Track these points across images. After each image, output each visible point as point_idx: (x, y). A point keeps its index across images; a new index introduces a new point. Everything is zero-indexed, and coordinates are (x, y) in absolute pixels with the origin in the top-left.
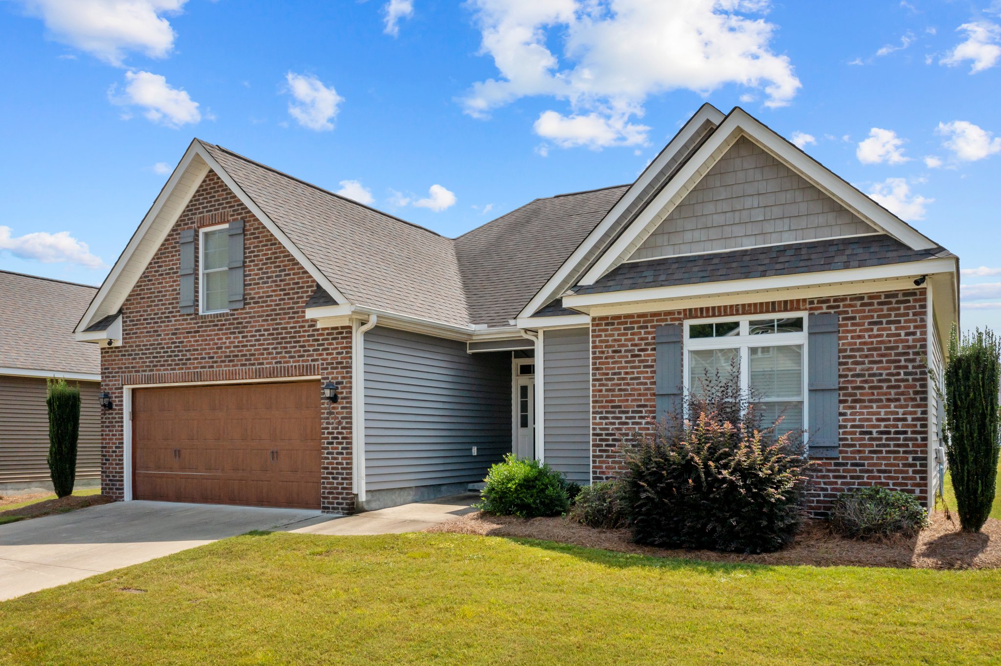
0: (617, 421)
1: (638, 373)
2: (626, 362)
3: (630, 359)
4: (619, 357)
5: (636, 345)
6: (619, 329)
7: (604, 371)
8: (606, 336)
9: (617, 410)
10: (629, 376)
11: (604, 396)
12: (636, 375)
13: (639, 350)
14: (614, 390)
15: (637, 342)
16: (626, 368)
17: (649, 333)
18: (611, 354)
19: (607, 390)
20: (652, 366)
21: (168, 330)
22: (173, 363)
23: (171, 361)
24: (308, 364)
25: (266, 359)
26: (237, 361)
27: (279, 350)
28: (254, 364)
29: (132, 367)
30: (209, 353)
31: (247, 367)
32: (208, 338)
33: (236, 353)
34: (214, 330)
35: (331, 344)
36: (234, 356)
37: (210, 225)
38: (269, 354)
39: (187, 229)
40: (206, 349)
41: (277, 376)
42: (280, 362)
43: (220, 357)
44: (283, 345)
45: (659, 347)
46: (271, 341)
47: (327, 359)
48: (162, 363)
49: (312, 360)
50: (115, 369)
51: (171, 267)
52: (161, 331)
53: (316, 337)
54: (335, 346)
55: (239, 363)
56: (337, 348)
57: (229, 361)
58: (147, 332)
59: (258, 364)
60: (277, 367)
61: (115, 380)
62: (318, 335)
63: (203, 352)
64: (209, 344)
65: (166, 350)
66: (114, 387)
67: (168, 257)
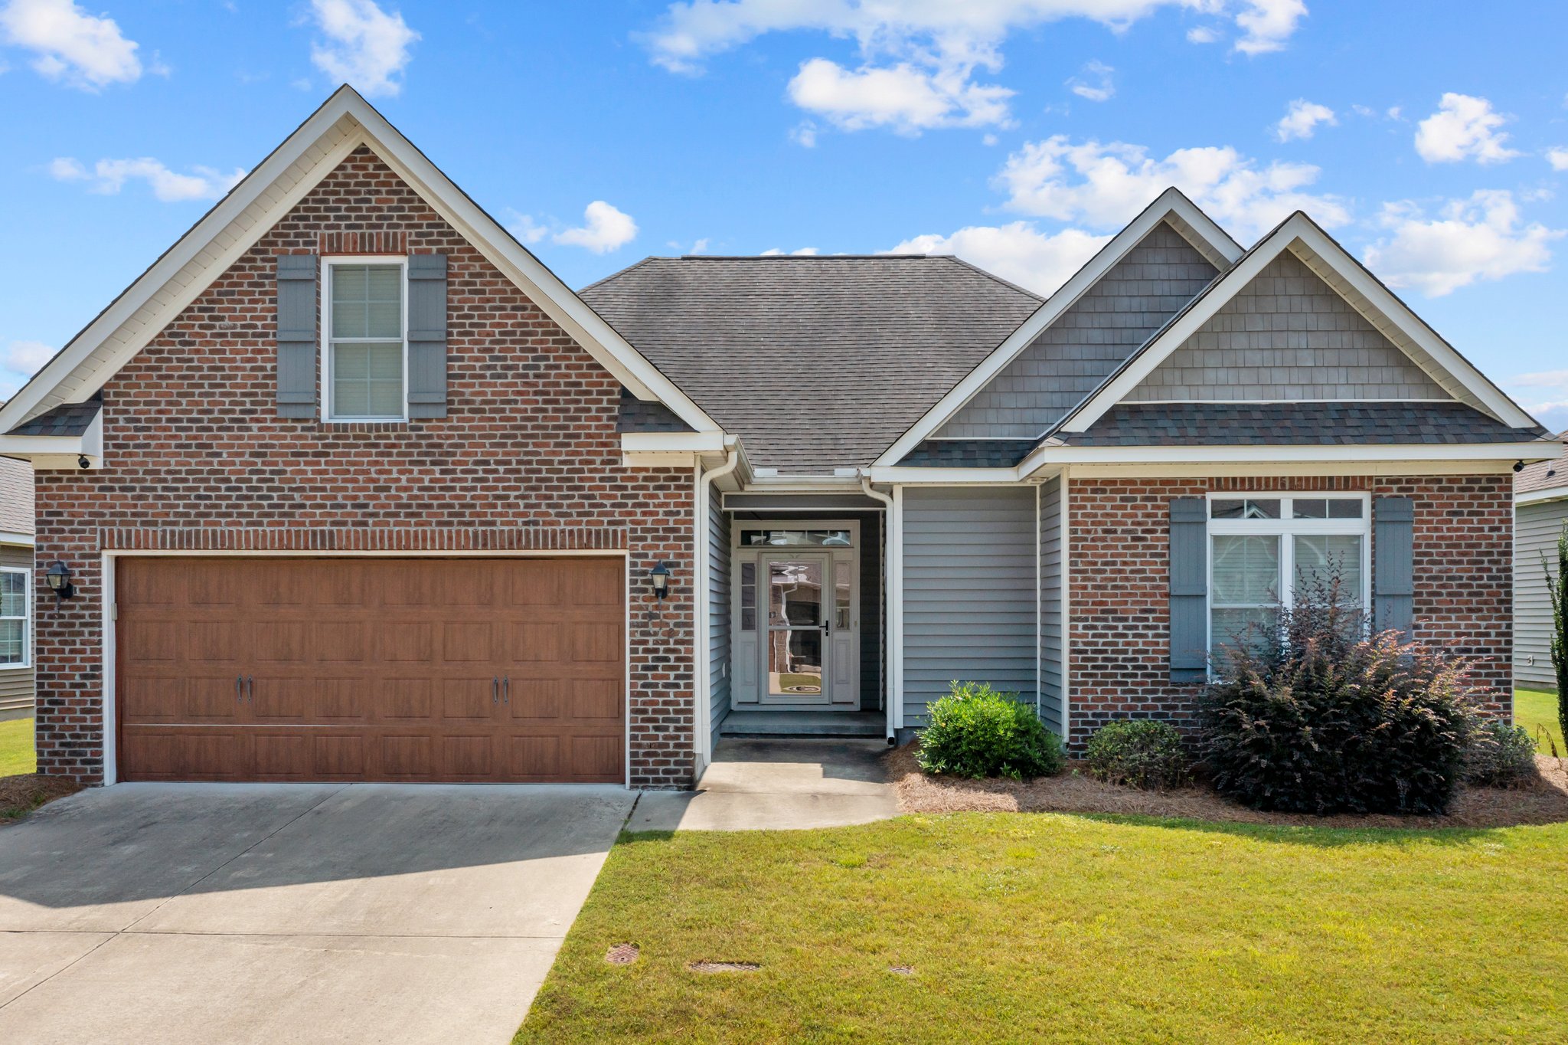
0: (1110, 632)
1: (1142, 563)
2: (1124, 547)
3: (1129, 543)
4: (1113, 540)
5: (1139, 524)
6: (1114, 499)
7: (1090, 559)
8: (1093, 507)
9: (1110, 616)
10: (1128, 568)
11: (1089, 595)
12: (1138, 567)
13: (1144, 531)
14: (1105, 587)
15: (1140, 519)
16: (1125, 555)
17: (1158, 507)
18: (1100, 534)
19: (1094, 587)
20: (1163, 555)
21: (239, 446)
22: (256, 512)
23: (250, 506)
24: (601, 528)
25: (501, 515)
26: (429, 515)
27: (533, 501)
28: (471, 524)
29: (134, 515)
30: (355, 498)
31: (454, 529)
32: (352, 469)
33: (427, 501)
34: (369, 455)
35: (652, 497)
36: (419, 506)
37: (354, 253)
38: (509, 506)
39: (295, 253)
40: (346, 489)
41: (528, 547)
42: (536, 523)
43: (383, 506)
44: (543, 492)
45: (1174, 529)
46: (513, 484)
47: (645, 522)
48: (224, 510)
49: (610, 523)
50: (82, 515)
51: (248, 322)
52: (220, 446)
53: (619, 483)
54: (663, 500)
55: (434, 520)
56: (667, 505)
57: (407, 515)
58: (178, 446)
59: (482, 523)
60: (528, 532)
61: (80, 539)
62: (623, 479)
63: (340, 495)
64: (356, 481)
65: (234, 484)
66: (77, 553)
67: (241, 302)
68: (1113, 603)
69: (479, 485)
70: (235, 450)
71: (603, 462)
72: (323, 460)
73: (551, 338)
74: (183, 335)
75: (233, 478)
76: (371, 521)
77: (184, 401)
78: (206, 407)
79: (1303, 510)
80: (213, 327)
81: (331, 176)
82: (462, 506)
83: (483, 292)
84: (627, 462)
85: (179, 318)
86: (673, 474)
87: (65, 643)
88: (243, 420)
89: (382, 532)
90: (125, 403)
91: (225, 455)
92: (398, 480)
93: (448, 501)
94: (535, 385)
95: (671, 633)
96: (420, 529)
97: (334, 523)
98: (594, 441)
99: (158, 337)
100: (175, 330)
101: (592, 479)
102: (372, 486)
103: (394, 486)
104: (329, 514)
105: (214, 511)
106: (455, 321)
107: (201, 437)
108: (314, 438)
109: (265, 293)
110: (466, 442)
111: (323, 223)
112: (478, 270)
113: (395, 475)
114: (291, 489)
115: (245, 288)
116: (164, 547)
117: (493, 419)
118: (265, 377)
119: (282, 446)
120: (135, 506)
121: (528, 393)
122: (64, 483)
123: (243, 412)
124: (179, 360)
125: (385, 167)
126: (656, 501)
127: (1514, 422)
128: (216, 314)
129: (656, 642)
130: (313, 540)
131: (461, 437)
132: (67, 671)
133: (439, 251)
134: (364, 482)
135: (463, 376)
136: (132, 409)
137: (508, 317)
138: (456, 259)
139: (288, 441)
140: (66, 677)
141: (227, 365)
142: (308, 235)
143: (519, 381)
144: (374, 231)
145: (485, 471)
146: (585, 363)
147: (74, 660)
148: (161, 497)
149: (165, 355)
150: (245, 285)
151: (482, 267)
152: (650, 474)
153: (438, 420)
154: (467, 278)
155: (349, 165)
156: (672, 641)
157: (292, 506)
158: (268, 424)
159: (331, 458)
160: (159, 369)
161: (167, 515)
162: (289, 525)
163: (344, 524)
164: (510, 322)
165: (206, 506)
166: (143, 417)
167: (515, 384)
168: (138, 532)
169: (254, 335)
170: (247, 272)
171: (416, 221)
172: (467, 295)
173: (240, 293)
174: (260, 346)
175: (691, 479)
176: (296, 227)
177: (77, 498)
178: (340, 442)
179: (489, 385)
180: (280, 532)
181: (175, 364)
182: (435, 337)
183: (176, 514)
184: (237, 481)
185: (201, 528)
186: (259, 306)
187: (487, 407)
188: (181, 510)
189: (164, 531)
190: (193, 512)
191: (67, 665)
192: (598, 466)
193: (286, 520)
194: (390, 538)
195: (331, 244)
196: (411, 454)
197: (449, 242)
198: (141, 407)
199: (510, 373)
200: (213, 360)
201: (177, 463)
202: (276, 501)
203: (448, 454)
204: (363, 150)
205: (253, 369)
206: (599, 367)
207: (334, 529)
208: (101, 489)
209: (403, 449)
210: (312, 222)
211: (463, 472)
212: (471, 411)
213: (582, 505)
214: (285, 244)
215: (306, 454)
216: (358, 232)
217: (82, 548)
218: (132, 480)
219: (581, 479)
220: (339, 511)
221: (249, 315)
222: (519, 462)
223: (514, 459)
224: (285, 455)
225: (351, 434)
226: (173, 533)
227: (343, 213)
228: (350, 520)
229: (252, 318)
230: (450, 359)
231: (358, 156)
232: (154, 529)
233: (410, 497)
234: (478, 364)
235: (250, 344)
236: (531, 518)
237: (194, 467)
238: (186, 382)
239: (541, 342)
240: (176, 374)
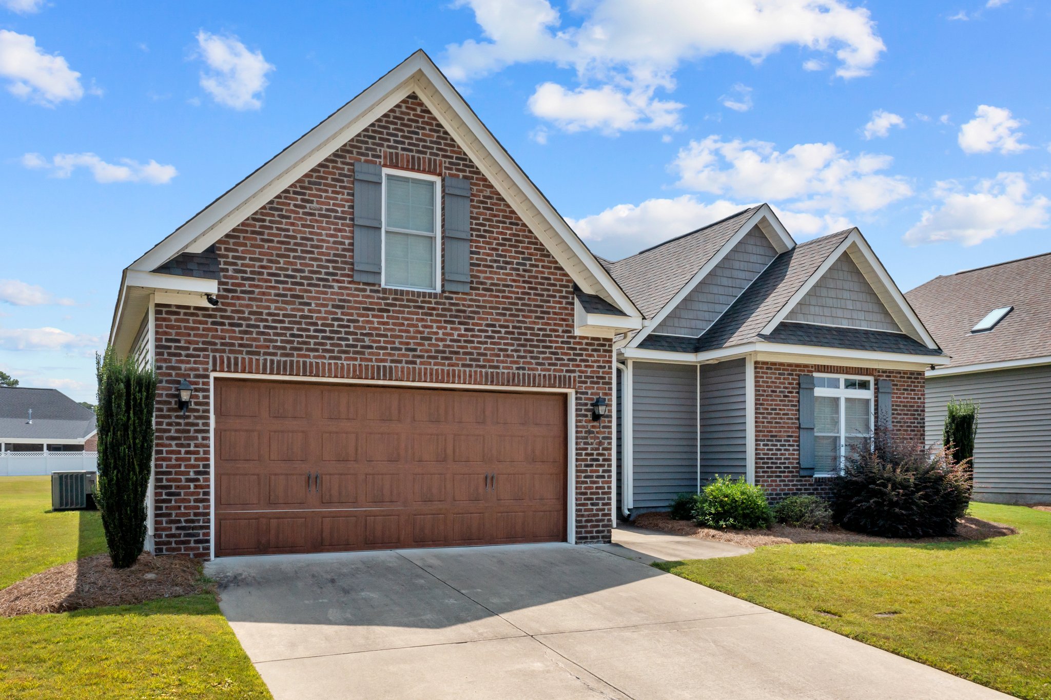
0: (774, 448)
1: (788, 410)
2: (780, 401)
3: (782, 398)
4: (775, 396)
5: (786, 388)
6: (775, 374)
7: (764, 406)
8: (766, 378)
9: (774, 439)
11: (766, 427)
13: (788, 392)
14: (772, 423)
15: (786, 385)
16: (780, 405)
17: (794, 379)
18: (770, 393)
19: (767, 422)
20: (796, 406)
21: (324, 299)
22: (336, 349)
23: (332, 345)
24: (562, 374)
25: (503, 362)
26: (457, 359)
27: (522, 354)
28: (484, 367)
29: (241, 345)
30: (408, 344)
31: (473, 370)
32: (406, 323)
33: (455, 349)
34: (417, 314)
35: (591, 356)
36: (451, 352)
37: (407, 169)
38: (508, 356)
39: (366, 161)
40: (401, 337)
41: (518, 385)
42: (524, 369)
43: (427, 351)
44: (528, 348)
45: (801, 391)
46: (509, 341)
47: (586, 372)
48: (312, 346)
49: (567, 371)
50: (197, 343)
51: (331, 207)
52: (309, 298)
53: (572, 345)
54: (596, 358)
55: (460, 363)
56: (599, 361)
57: (443, 358)
58: (277, 295)
59: (491, 367)
60: (519, 374)
61: (195, 362)
62: (575, 343)
63: (397, 341)
64: (408, 332)
65: (320, 327)
66: (192, 373)
67: (326, 191)
68: (776, 432)
69: (489, 341)
70: (321, 302)
71: (564, 331)
72: (385, 314)
73: (533, 246)
74: (281, 210)
75: (320, 322)
76: (418, 361)
77: (282, 260)
78: (299, 267)
79: (850, 385)
80: (305, 207)
81: (392, 111)
82: (479, 354)
83: (492, 209)
84: (577, 332)
85: (278, 197)
86: (601, 342)
87: (182, 445)
88: (327, 280)
89: (426, 369)
90: (234, 257)
91: (313, 305)
92: (437, 333)
93: (469, 350)
94: (524, 276)
95: (600, 444)
96: (451, 368)
97: (392, 361)
98: (558, 317)
99: (261, 209)
100: (275, 205)
101: (557, 342)
102: (419, 336)
103: (434, 337)
104: (390, 354)
105: (305, 346)
106: (474, 226)
107: (295, 290)
108: (379, 298)
109: (344, 188)
110: (481, 311)
111: (386, 144)
112: (488, 194)
113: (435, 330)
114: (362, 334)
115: (329, 181)
116: (264, 372)
117: (498, 297)
118: (344, 250)
119: (356, 302)
120: (242, 339)
121: (519, 281)
122: (182, 316)
123: (327, 274)
124: (278, 229)
125: (429, 112)
126: (593, 359)
127: (931, 346)
128: (307, 197)
129: (592, 449)
130: (378, 373)
131: (478, 307)
132: (183, 469)
133: (465, 177)
134: (414, 333)
135: (479, 265)
136: (239, 262)
137: (507, 228)
138: (475, 184)
139: (360, 299)
140: (182, 473)
141: (315, 237)
142: (375, 150)
143: (514, 272)
144: (421, 156)
145: (493, 332)
146: (553, 265)
147: (189, 459)
148: (263, 333)
149: (267, 224)
150: (329, 179)
151: (491, 192)
152: (589, 341)
153: (463, 293)
154: (482, 199)
155: (404, 105)
156: (601, 448)
157: (362, 347)
158: (346, 285)
159: (391, 314)
160: (262, 233)
161: (268, 347)
162: (361, 361)
163: (400, 362)
164: (509, 232)
165: (298, 343)
166: (248, 270)
167: (511, 275)
168: (243, 359)
169: (336, 218)
170: (331, 170)
171: (449, 154)
172: (481, 210)
173: (325, 185)
174: (340, 227)
175: (611, 346)
176: (367, 143)
177: (193, 329)
178: (397, 303)
179: (496, 273)
180: (354, 365)
181: (275, 231)
182: (464, 236)
183: (275, 347)
184: (323, 325)
185: (295, 359)
186: (340, 196)
187: (494, 288)
188: (279, 344)
189: (265, 360)
190: (288, 346)
191: (183, 464)
192: (560, 333)
193: (358, 356)
194: (431, 374)
195: (391, 159)
196: (445, 316)
197: (470, 172)
198: (247, 261)
199: (509, 266)
200: (305, 232)
201: (276, 308)
202: (351, 342)
203: (470, 318)
204: (413, 96)
205: (335, 243)
206: (561, 269)
207: (393, 365)
208: (213, 323)
209: (440, 312)
210: (377, 141)
211: (479, 331)
212: (484, 289)
213: (551, 359)
214: (358, 153)
215: (373, 310)
216: (411, 154)
217: (197, 369)
218: (240, 318)
219: (551, 342)
220: (397, 352)
221: (332, 202)
222: (514, 327)
223: (511, 325)
224: (358, 308)
225: (405, 297)
226: (272, 362)
227: (399, 139)
228: (404, 359)
229: (334, 205)
230: (472, 252)
231: (410, 100)
232: (257, 357)
233: (445, 346)
234: (489, 258)
235: (334, 224)
236: (521, 365)
237: (289, 312)
238: (283, 246)
239: (527, 248)
240: (276, 239)
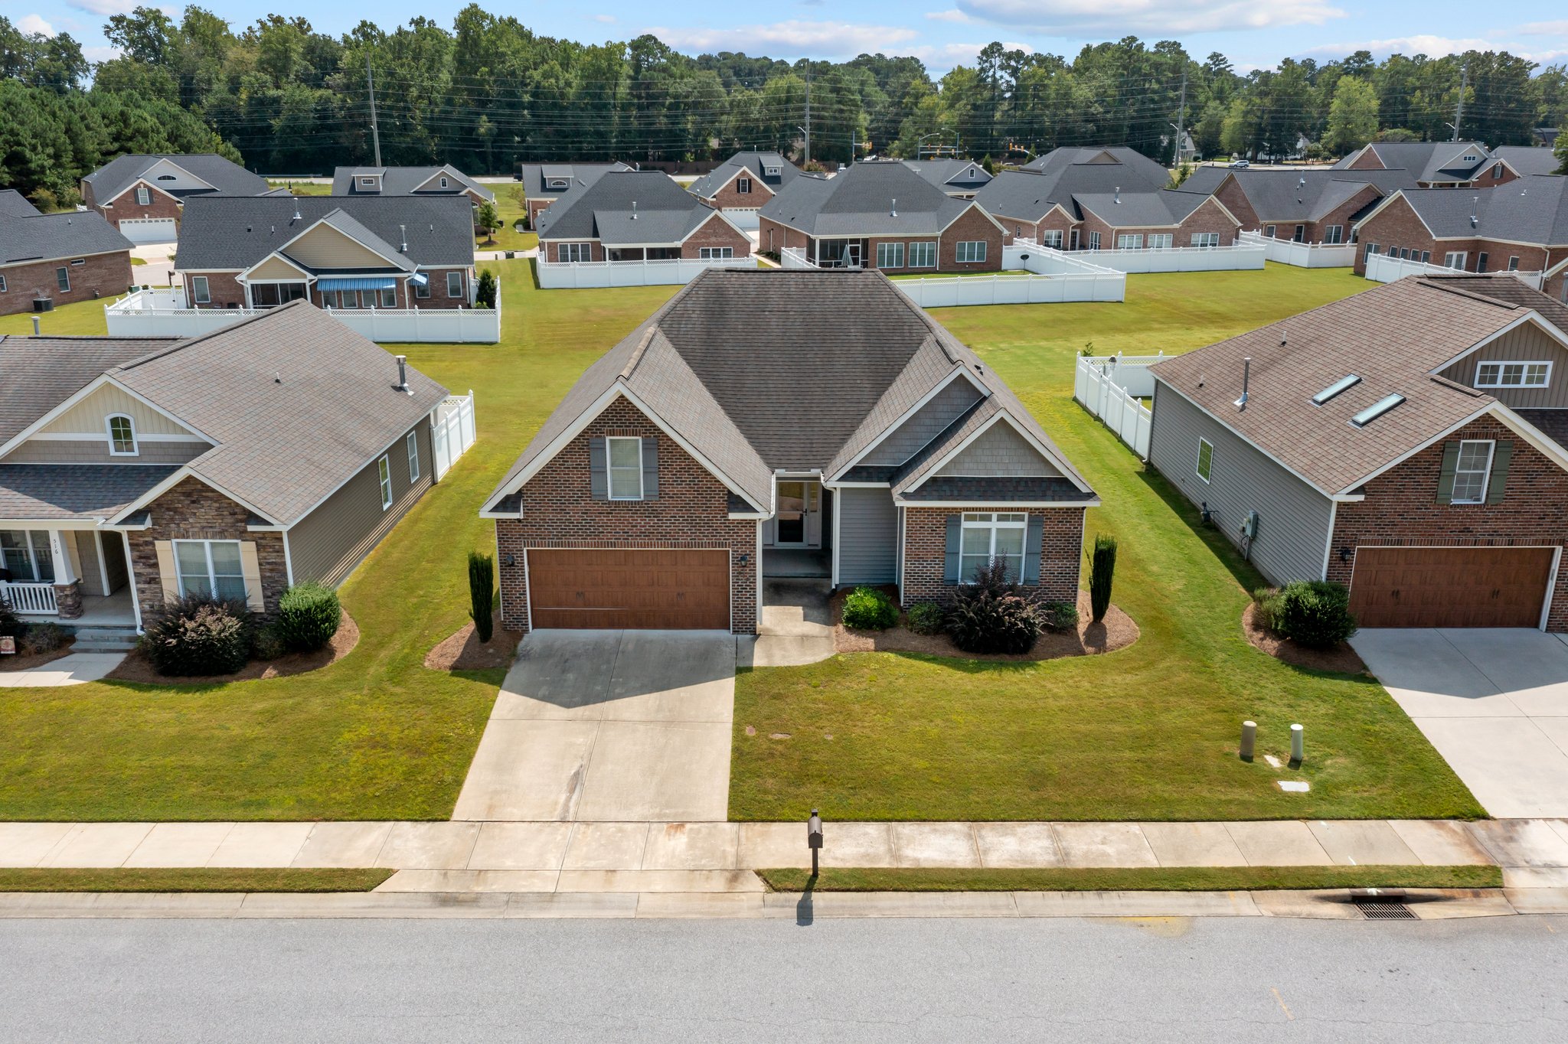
0: (921, 565)
1: (935, 540)
2: (928, 534)
3: (930, 532)
4: (923, 531)
5: (934, 525)
6: (924, 517)
7: (914, 537)
8: (916, 517)
9: (921, 560)
10: (929, 542)
11: (913, 552)
12: (933, 541)
13: (936, 528)
14: (920, 549)
15: (934, 523)
16: (928, 537)
17: (942, 519)
18: (918, 529)
19: (916, 549)
20: (943, 536)
21: (577, 510)
22: (585, 535)
23: (582, 533)
24: (721, 542)
25: (681, 535)
26: (653, 535)
27: (694, 532)
28: (670, 539)
29: (536, 535)
30: (624, 530)
31: (663, 542)
32: (622, 519)
34: (629, 514)
35: (740, 530)
36: (649, 532)
37: (621, 435)
38: (685, 532)
39: (597, 436)
40: (620, 526)
41: (693, 548)
42: (695, 540)
43: (635, 532)
44: (698, 528)
45: (948, 528)
46: (686, 525)
47: (738, 539)
48: (572, 534)
49: (724, 540)
50: (515, 535)
51: (579, 463)
52: (569, 510)
53: (727, 525)
54: (745, 530)
55: (655, 537)
56: (747, 533)
57: (645, 535)
58: (552, 510)
59: (674, 539)
61: (515, 544)
62: (729, 524)
63: (618, 528)
64: (624, 523)
65: (575, 524)
66: (514, 549)
68: (922, 555)
69: (673, 526)
70: (575, 511)
71: (721, 518)
72: (610, 516)
73: (700, 471)
74: (551, 467)
75: (575, 522)
76: (630, 537)
77: (554, 493)
78: (563, 495)
79: (1000, 519)
80: (565, 465)
81: (610, 406)
82: (666, 532)
83: (672, 452)
84: (731, 518)
85: (551, 461)
86: (749, 522)
87: (513, 582)
88: (577, 500)
89: (635, 541)
90: (530, 493)
91: (571, 513)
92: (641, 523)
93: (661, 531)
94: (694, 488)
95: (748, 579)
96: (650, 542)
97: (616, 538)
98: (718, 510)
99: (542, 468)
100: (549, 466)
101: (717, 524)
102: (630, 525)
103: (639, 525)
104: (614, 535)
105: (568, 534)
106: (661, 464)
107: (561, 507)
108: (607, 507)
109: (586, 452)
110: (667, 509)
111: (608, 424)
112: (669, 444)
113: (639, 522)
114: (598, 526)
115: (576, 449)
116: (548, 547)
117: (678, 501)
118: (586, 484)
119: (594, 510)
120: (537, 532)
121: (691, 491)
122: (507, 523)
123: (577, 497)
124: (551, 477)
125: (632, 404)
126: (742, 532)
127: (1084, 490)
128: (565, 460)
129: (743, 583)
130: (608, 544)
131: (665, 508)
133: (656, 436)
134: (627, 524)
135: (665, 485)
136: (532, 495)
137: (683, 462)
138: (662, 439)
139: (596, 508)
140: (514, 595)
141: (570, 479)
142: (600, 429)
143: (687, 486)
144: (627, 428)
145: (675, 521)
146: (714, 481)
147: (517, 588)
148: (547, 529)
149: (545, 475)
151: (671, 443)
152: (740, 522)
153: (656, 500)
154: (666, 447)
155: (616, 402)
156: (749, 582)
157: (599, 533)
158: (588, 502)
159: (614, 514)
160: (544, 480)
161: (550, 535)
162: (598, 540)
163: (620, 538)
164: (683, 464)
165: (565, 532)
166: (539, 499)
167: (686, 488)
168: (538, 541)
169: (580, 467)
170: (577, 444)
171: (644, 424)
172: (666, 454)
173: (575, 452)
174: (583, 472)
175: (755, 523)
176: (596, 426)
177: (513, 529)
178: (616, 508)
179: (676, 488)
180: (595, 541)
182: (654, 470)
183: (553, 535)
184: (577, 523)
185: (563, 540)
186: (583, 457)
187: (675, 496)
188: (555, 533)
189: (546, 542)
190: (560, 534)
191: (514, 590)
193: (597, 537)
194: (638, 545)
195: (610, 432)
196: (646, 513)
197: (658, 433)
198: (536, 495)
199: (684, 484)
200: (565, 477)
201: (552, 516)
202: (592, 531)
203: (660, 513)
204: (621, 396)
205: (581, 481)
206: (719, 482)
207: (616, 540)
208: (522, 525)
209: (642, 511)
210: (603, 424)
211: (666, 521)
212: (669, 498)
213: (713, 533)
214: (592, 433)
215: (603, 513)
216: (621, 428)
217: (517, 548)
218: (535, 523)
219: (713, 524)
220: (618, 534)
221: (579, 460)
222: (688, 517)
223: (686, 516)
224: (595, 513)
225: (621, 506)
226: (552, 542)
227: (615, 421)
228: (622, 537)
230: (659, 478)
231: (620, 399)
232: (542, 541)
233: (645, 530)
234: (671, 480)
235: (580, 471)
236: (693, 537)
237: (559, 518)
238: (555, 485)
239: (696, 472)
240: (551, 482)
